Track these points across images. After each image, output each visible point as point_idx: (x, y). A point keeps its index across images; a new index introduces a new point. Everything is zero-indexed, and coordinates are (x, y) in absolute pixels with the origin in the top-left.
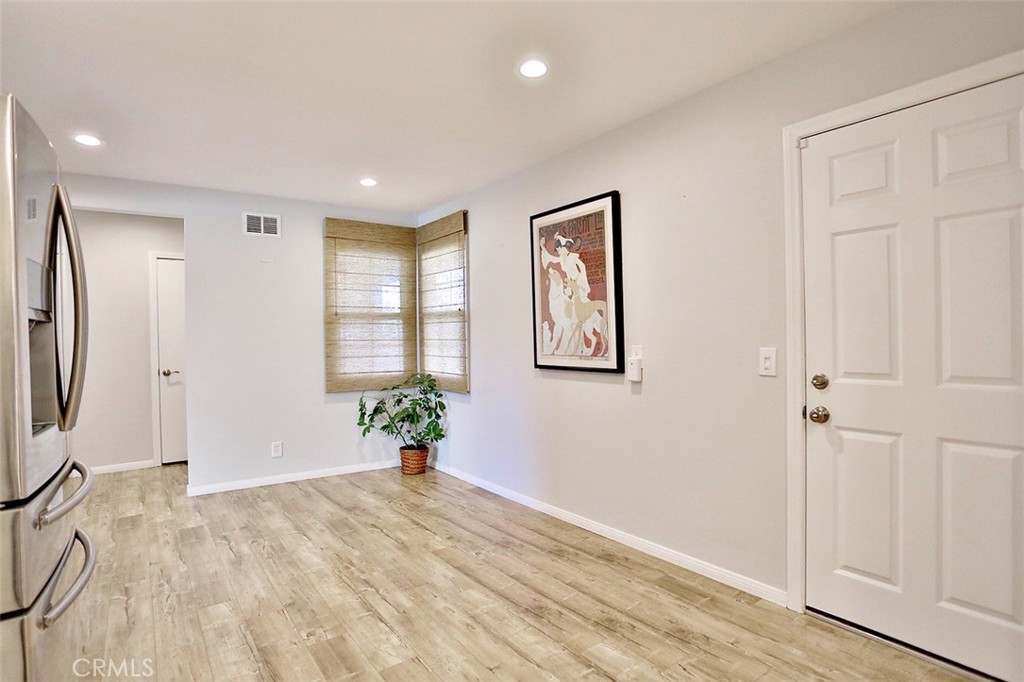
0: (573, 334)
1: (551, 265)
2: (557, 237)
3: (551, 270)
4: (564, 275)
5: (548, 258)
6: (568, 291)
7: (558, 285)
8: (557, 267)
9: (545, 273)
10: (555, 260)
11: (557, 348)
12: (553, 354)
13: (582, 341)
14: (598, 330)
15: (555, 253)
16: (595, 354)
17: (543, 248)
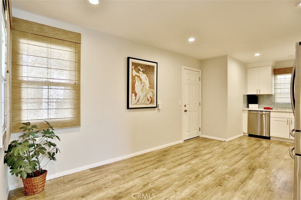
0: (144, 98)
1: (136, 75)
2: (139, 67)
3: (136, 77)
4: (141, 80)
5: (135, 73)
6: (142, 85)
7: (139, 82)
8: (139, 77)
9: (133, 78)
10: (138, 74)
11: (138, 102)
12: (136, 104)
13: (147, 99)
14: (151, 97)
15: (138, 72)
16: (150, 103)
17: (134, 69)
